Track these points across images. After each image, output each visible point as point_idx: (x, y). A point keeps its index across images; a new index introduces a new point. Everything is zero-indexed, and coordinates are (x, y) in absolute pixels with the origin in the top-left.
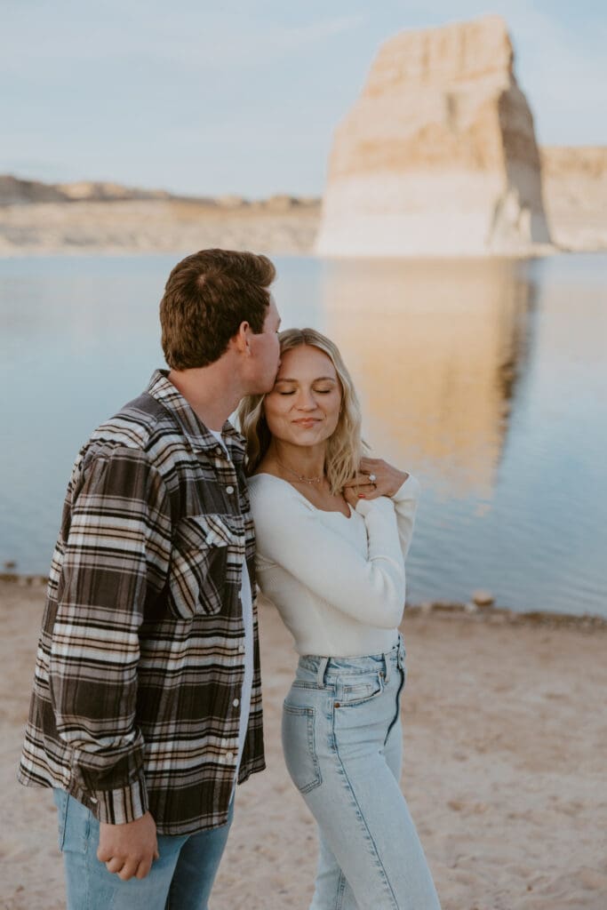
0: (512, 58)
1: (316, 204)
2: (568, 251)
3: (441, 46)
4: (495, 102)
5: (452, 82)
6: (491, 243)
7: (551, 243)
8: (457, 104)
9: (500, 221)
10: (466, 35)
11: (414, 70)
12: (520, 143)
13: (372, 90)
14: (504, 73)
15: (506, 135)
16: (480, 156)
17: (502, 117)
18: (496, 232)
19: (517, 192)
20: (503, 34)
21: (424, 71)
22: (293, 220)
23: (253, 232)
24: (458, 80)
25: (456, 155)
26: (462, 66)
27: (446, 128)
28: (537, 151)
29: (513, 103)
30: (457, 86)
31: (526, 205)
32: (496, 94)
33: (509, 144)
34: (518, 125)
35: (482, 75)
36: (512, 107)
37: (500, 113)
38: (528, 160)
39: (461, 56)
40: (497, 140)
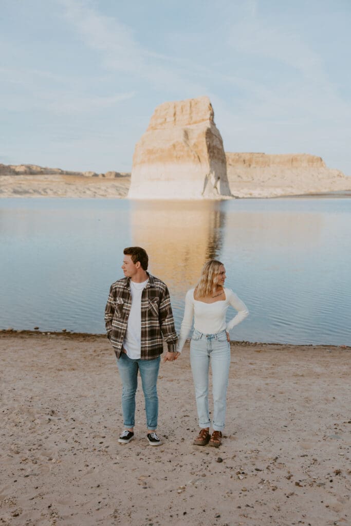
0: (212, 114)
1: (128, 175)
2: (237, 198)
3: (182, 109)
4: (205, 134)
5: (187, 125)
6: (204, 194)
7: (230, 194)
8: (189, 134)
9: (208, 185)
10: (193, 104)
11: (170, 119)
12: (215, 151)
13: (152, 127)
14: (208, 121)
15: (209, 147)
16: (198, 157)
17: (208, 139)
18: (206, 189)
19: (214, 172)
20: (208, 104)
21: (175, 120)
22: (117, 183)
23: (99, 188)
24: (190, 124)
25: (189, 156)
26: (191, 118)
27: (184, 144)
28: (224, 155)
29: (212, 134)
30: (188, 127)
31: (219, 178)
32: (205, 130)
33: (211, 152)
34: (214, 143)
35: (200, 122)
36: (212, 135)
37: (206, 138)
38: (219, 159)
39: (190, 114)
40: (205, 149)
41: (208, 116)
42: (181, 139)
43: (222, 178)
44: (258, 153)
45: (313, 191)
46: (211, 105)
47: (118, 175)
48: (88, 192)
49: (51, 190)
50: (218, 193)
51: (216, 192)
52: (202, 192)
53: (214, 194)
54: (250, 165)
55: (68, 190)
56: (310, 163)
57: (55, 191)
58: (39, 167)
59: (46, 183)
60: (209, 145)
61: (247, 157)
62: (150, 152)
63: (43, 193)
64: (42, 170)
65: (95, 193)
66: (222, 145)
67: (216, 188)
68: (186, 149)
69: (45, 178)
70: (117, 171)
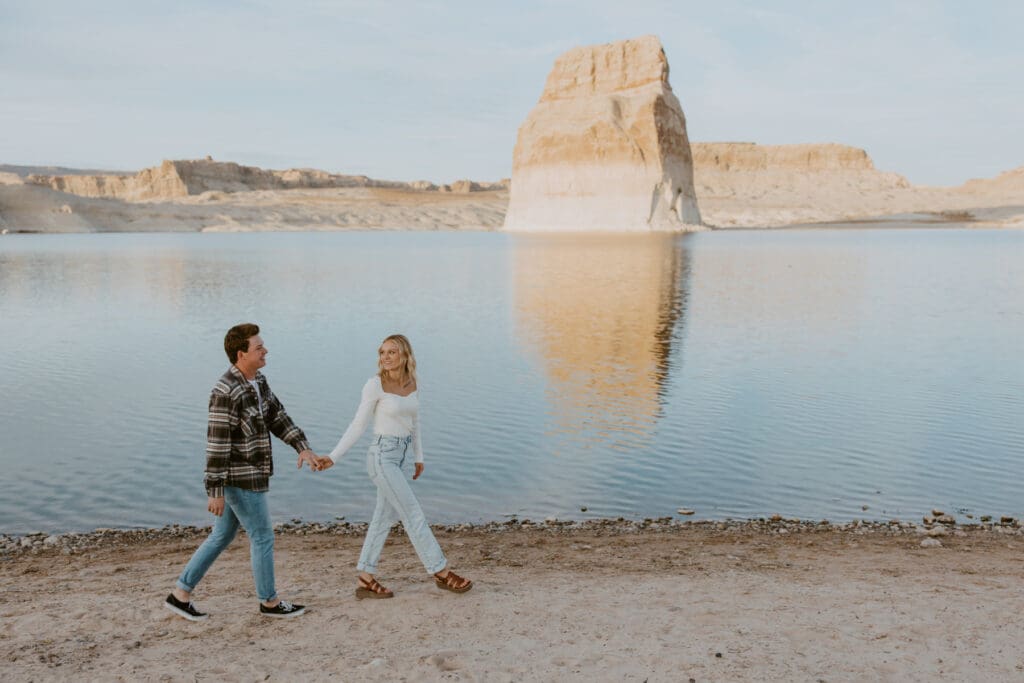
0: (666, 70)
2: (713, 228)
3: (607, 60)
4: (652, 106)
5: (617, 89)
6: (652, 222)
7: (700, 222)
8: (622, 107)
9: (659, 204)
10: (628, 49)
11: (584, 79)
12: (673, 140)
13: (550, 95)
14: (659, 83)
15: (661, 133)
16: (641, 150)
17: (658, 118)
18: (656, 213)
19: (670, 181)
20: (658, 51)
21: (594, 80)
22: (477, 203)
23: (444, 212)
24: (622, 88)
25: (622, 149)
26: (625, 76)
27: (612, 126)
28: (688, 146)
29: (667, 107)
30: (620, 93)
31: (679, 191)
32: (653, 99)
33: (664, 141)
34: (671, 125)
35: (642, 84)
36: (665, 108)
37: (656, 114)
38: (680, 154)
39: (624, 68)
40: (654, 137)
41: (658, 73)
42: (608, 116)
43: (684, 190)
44: (743, 143)
45: (853, 214)
46: (662, 50)
47: (475, 188)
48: (423, 219)
49: (354, 216)
50: (678, 219)
51: (674, 218)
52: (648, 216)
53: (671, 221)
54: (728, 167)
55: (386, 215)
56: (844, 163)
57: (361, 217)
58: (326, 173)
59: (345, 203)
60: (661, 127)
61: (723, 151)
62: (548, 142)
63: (339, 222)
64: (333, 178)
65: (437, 220)
66: (685, 128)
67: (675, 210)
68: (617, 136)
69: (341, 194)
70: (475, 180)
